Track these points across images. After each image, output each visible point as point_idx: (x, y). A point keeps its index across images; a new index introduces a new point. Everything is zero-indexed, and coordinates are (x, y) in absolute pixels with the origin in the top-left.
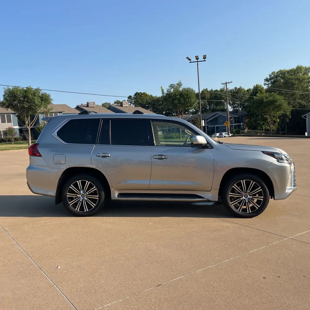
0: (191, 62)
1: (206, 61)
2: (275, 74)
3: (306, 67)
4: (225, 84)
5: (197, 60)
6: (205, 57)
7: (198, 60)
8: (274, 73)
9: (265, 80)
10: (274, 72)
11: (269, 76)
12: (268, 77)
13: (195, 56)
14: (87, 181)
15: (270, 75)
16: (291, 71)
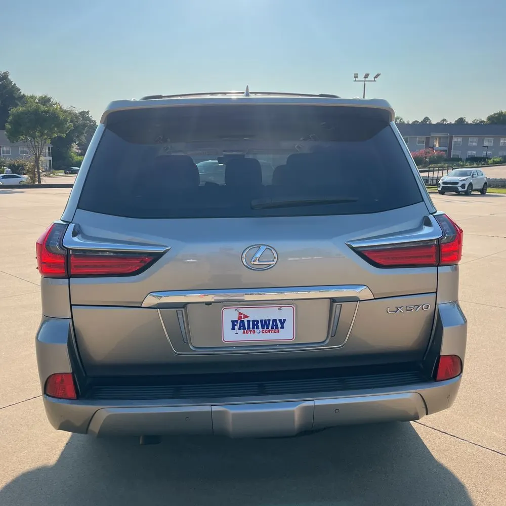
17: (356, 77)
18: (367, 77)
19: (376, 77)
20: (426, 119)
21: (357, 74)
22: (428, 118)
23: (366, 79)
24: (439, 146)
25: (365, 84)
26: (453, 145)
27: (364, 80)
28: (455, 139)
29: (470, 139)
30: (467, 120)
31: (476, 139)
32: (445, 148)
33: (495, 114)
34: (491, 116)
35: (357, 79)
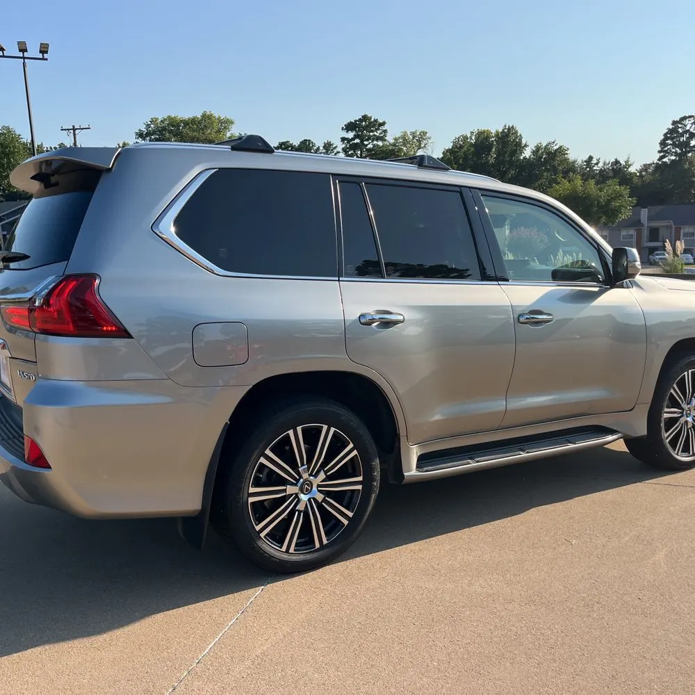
0: (4, 56)
1: (46, 59)
2: (157, 124)
3: (220, 117)
4: (72, 131)
5: (21, 54)
6: (44, 49)
7: (26, 55)
8: (156, 121)
9: (137, 134)
10: (157, 119)
11: (145, 126)
12: (143, 128)
13: (41, 44)
14: (325, 427)
15: (148, 126)
16: (192, 121)
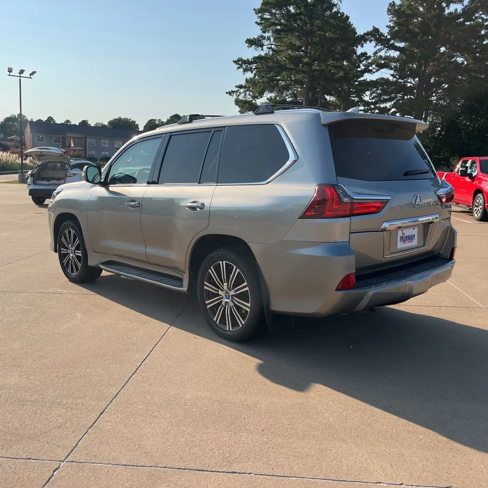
17: (10, 70)
18: (22, 73)
19: (31, 74)
20: (50, 119)
21: (12, 69)
22: (52, 118)
23: (21, 75)
24: (75, 146)
25: (20, 80)
26: (88, 146)
27: (19, 75)
28: (88, 140)
29: (103, 141)
30: (89, 123)
31: (107, 142)
32: (81, 148)
33: (115, 119)
34: (112, 121)
35: (11, 74)
